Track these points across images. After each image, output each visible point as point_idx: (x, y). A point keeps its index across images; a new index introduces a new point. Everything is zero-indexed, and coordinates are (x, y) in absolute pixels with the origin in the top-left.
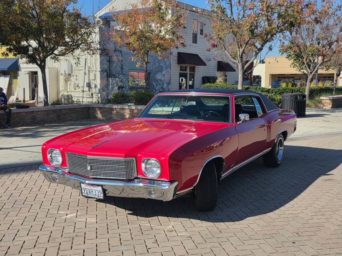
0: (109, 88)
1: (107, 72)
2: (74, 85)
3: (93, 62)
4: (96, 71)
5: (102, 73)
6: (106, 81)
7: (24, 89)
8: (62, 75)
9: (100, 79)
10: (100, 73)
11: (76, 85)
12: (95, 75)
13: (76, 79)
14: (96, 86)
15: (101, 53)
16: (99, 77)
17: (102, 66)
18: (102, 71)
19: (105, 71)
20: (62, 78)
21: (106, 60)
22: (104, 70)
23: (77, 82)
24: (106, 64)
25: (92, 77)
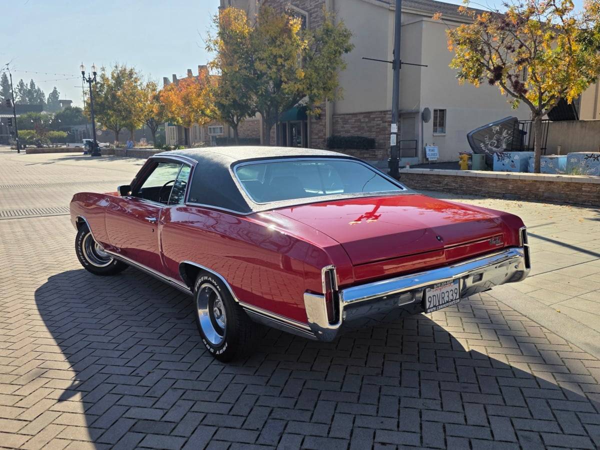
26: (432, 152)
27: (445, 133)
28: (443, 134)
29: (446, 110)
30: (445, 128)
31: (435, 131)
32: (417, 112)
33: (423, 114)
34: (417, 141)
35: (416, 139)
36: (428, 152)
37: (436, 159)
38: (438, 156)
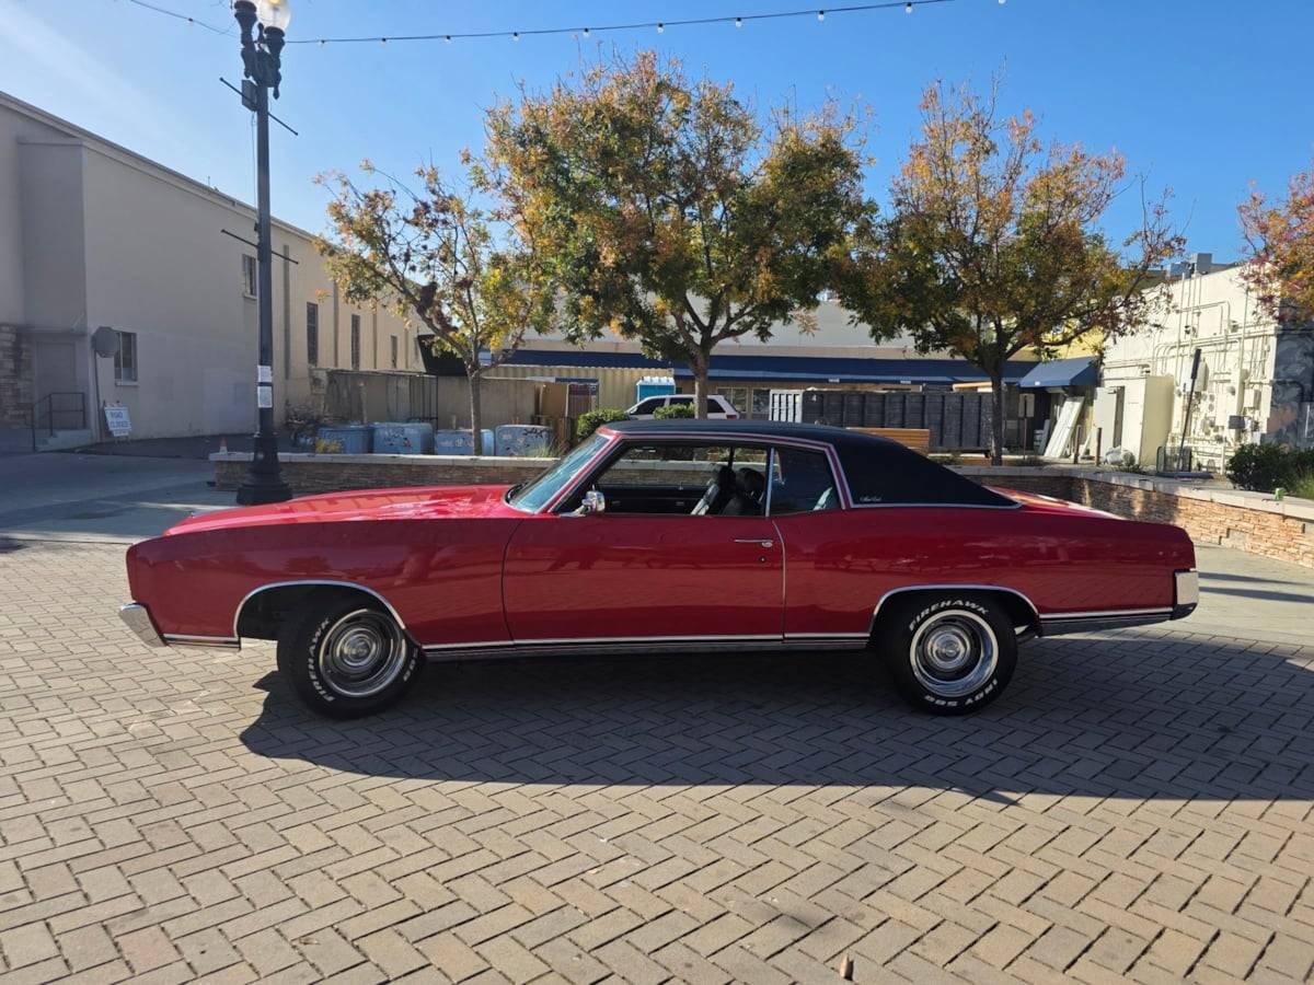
0: (1303, 433)
1: (1303, 388)
2: (1204, 424)
3: (1259, 359)
4: (1261, 384)
5: (1280, 388)
6: (1295, 412)
7: (1100, 429)
8: (1180, 395)
9: (1272, 406)
10: (1271, 388)
11: (1208, 422)
12: (1258, 395)
13: (1211, 407)
14: (1256, 427)
15: (1280, 332)
16: (1269, 399)
17: (1284, 370)
18: (1279, 384)
19: (1294, 382)
20: (1179, 404)
21: (1300, 350)
22: (1288, 380)
23: (1210, 414)
24: (1299, 362)
25: (1249, 401)
26: (119, 420)
27: (135, 380)
28: (135, 383)
29: (135, 335)
30: (135, 369)
31: (118, 375)
32: (83, 335)
33: (94, 339)
34: (84, 397)
35: (81, 391)
36: (110, 419)
37: (127, 434)
38: (129, 427)
